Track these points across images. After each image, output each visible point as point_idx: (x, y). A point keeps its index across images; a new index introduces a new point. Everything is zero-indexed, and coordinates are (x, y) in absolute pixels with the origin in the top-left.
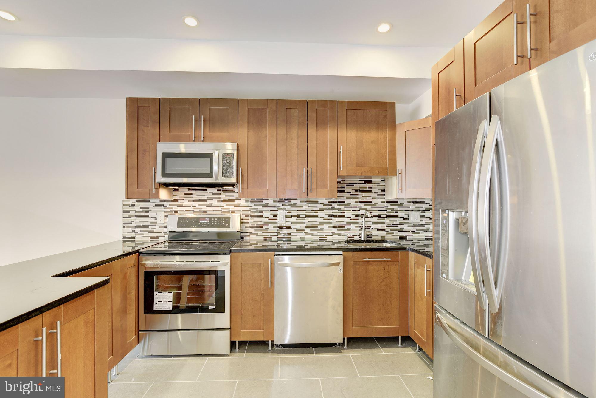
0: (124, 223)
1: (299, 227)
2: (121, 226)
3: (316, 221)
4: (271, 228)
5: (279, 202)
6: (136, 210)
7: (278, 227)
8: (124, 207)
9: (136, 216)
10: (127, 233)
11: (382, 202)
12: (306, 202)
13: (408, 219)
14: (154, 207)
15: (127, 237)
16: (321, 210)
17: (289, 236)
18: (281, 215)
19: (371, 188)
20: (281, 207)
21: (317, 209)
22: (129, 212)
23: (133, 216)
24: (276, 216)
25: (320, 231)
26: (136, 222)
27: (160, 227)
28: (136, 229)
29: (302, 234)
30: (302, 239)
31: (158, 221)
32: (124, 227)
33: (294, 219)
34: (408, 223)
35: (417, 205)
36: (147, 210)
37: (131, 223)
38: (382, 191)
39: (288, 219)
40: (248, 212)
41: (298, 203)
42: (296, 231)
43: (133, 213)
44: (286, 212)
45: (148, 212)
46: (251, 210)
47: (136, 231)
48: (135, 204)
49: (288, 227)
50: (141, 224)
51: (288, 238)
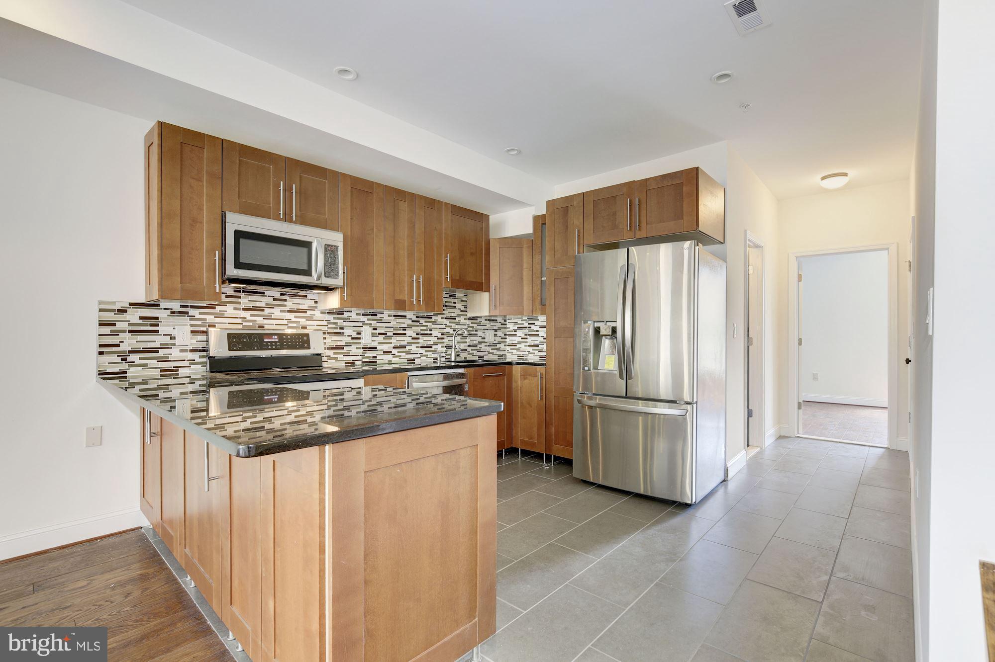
0: (101, 346)
1: (386, 348)
2: (97, 349)
3: (405, 340)
4: (353, 349)
5: (363, 315)
6: (130, 321)
7: (363, 348)
8: (102, 314)
9: (130, 331)
10: (109, 363)
11: (465, 319)
12: (394, 316)
13: (485, 338)
14: (168, 316)
15: (108, 370)
16: (410, 326)
17: (374, 360)
18: (367, 332)
19: (455, 303)
20: (366, 322)
21: (405, 325)
22: (114, 325)
23: (124, 331)
24: (360, 334)
25: (408, 353)
26: (129, 342)
27: (181, 351)
28: (129, 355)
29: (389, 357)
30: (390, 363)
31: (177, 342)
32: (101, 353)
33: (381, 338)
34: (485, 342)
35: (492, 324)
36: (154, 322)
37: (118, 345)
38: (465, 307)
39: (374, 338)
40: (325, 328)
41: (385, 317)
42: (382, 353)
43: (120, 326)
44: (372, 328)
45: (157, 325)
46: (330, 326)
47: (129, 359)
48: (128, 309)
49: (375, 348)
50: (141, 346)
51: (373, 362)
